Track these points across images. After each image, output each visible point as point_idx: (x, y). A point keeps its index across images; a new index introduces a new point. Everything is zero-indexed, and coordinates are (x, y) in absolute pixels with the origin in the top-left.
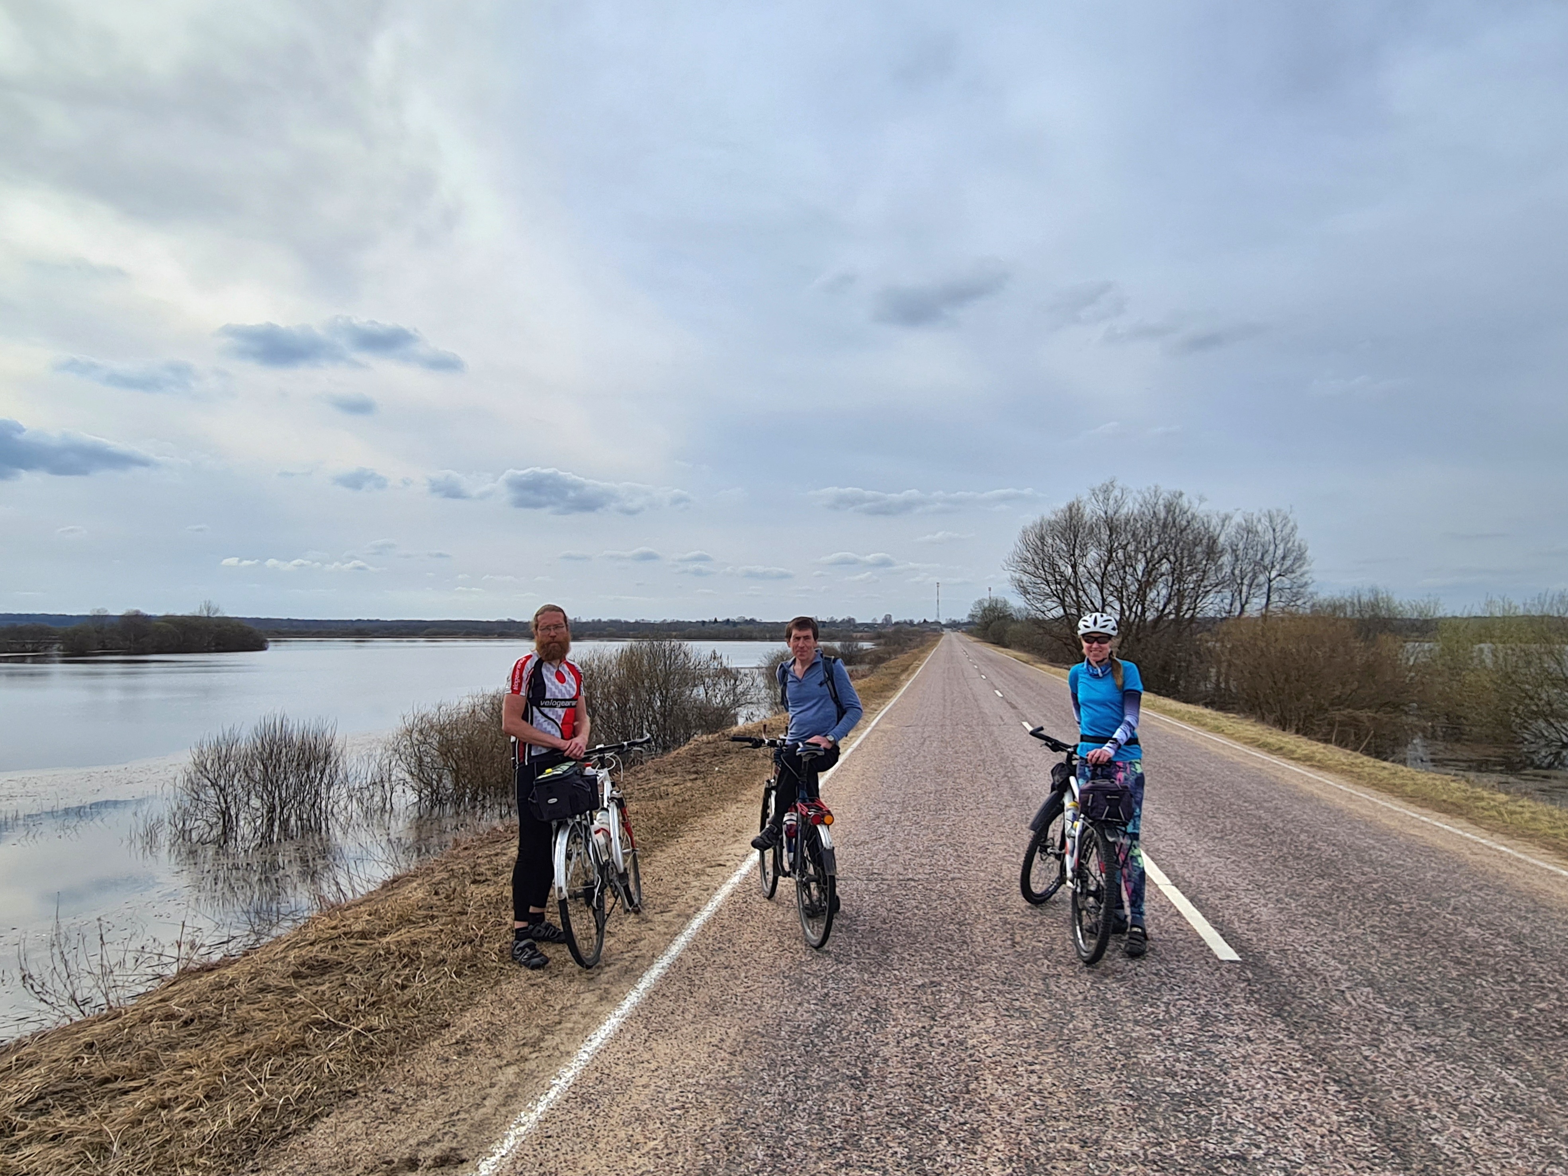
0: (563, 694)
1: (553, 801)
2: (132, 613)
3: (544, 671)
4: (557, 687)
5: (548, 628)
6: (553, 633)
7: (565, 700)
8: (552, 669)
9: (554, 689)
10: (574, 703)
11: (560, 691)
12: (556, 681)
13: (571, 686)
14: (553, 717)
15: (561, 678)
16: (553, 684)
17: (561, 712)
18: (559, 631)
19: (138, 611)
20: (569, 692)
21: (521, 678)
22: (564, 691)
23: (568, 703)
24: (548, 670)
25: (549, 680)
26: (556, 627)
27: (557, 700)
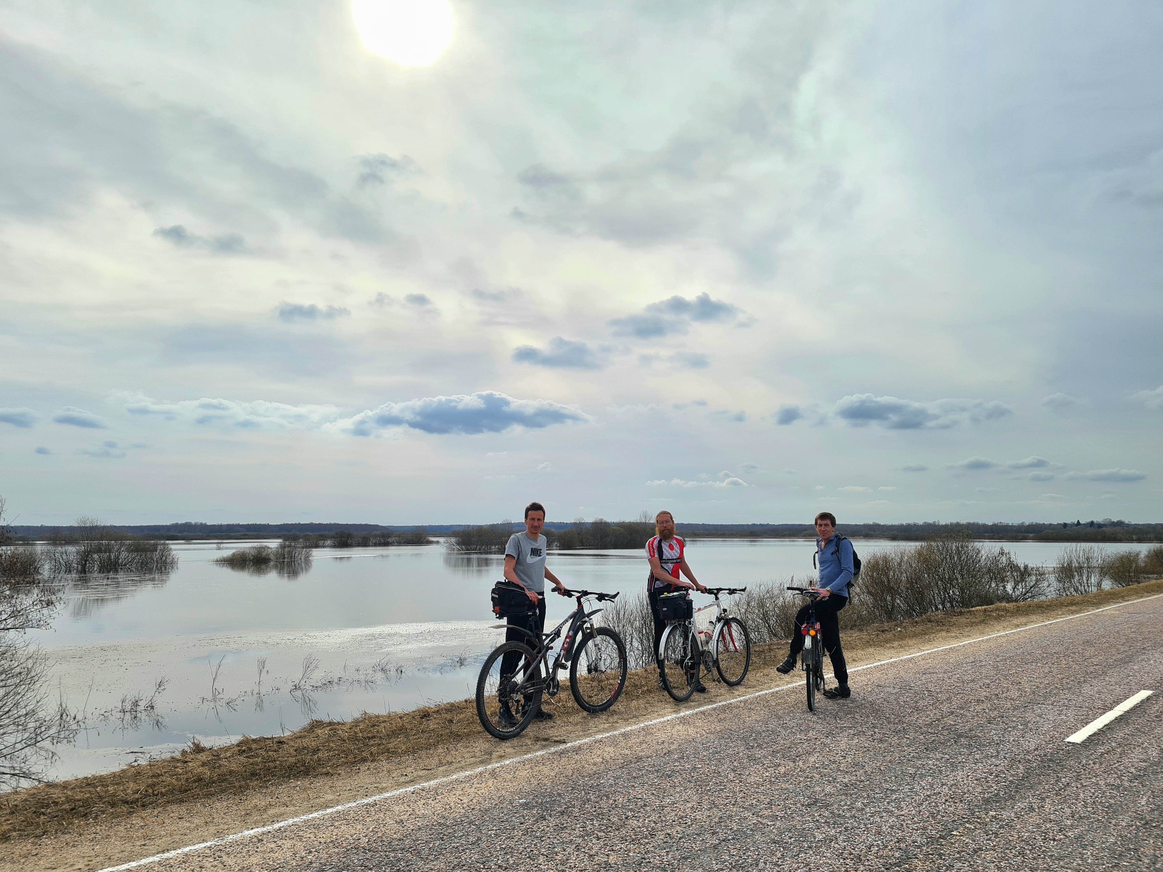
0: (672, 556)
1: (665, 609)
2: (598, 521)
3: (662, 544)
4: (669, 553)
5: (662, 522)
6: (665, 525)
7: (673, 559)
8: (667, 543)
9: (667, 553)
10: (678, 561)
11: (671, 555)
12: (669, 550)
13: (677, 551)
14: (667, 568)
15: (671, 547)
16: (667, 551)
17: (671, 566)
18: (668, 524)
19: (602, 519)
20: (675, 555)
21: (653, 548)
22: (673, 555)
23: (675, 561)
24: (665, 544)
25: (665, 549)
26: (667, 522)
27: (669, 560)
